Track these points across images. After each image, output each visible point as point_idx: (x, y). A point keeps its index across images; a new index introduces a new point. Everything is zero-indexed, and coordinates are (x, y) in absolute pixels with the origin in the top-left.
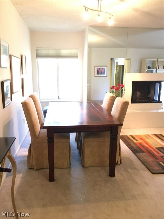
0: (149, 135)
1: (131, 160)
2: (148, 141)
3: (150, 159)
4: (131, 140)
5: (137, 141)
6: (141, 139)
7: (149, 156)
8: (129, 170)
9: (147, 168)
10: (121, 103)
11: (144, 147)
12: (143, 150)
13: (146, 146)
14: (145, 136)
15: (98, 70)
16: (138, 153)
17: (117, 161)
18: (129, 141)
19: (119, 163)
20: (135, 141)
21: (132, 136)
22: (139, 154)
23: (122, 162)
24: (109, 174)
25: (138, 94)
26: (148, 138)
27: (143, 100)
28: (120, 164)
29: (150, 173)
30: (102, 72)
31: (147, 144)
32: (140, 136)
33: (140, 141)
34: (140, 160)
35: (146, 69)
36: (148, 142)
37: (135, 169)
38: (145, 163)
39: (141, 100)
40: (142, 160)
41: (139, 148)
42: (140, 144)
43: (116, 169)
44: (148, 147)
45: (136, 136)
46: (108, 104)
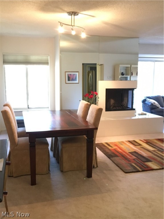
0: (123, 142)
1: (106, 164)
2: (122, 146)
3: (123, 162)
4: (106, 147)
5: (112, 147)
6: (116, 145)
7: (123, 159)
8: (105, 171)
9: (121, 169)
10: (96, 110)
11: (118, 152)
12: (117, 154)
13: (120, 152)
14: (119, 142)
15: (69, 76)
16: (112, 157)
17: (94, 165)
18: (104, 148)
19: (95, 166)
20: (110, 148)
21: (107, 143)
22: (113, 159)
23: (98, 166)
24: (87, 175)
25: (112, 101)
26: (122, 144)
27: (117, 108)
28: (96, 168)
29: (123, 173)
30: (73, 79)
31: (121, 149)
32: (115, 143)
33: (115, 147)
34: (114, 163)
35: (120, 75)
36: (122, 148)
37: (110, 170)
38: (119, 165)
39: (115, 108)
40: (116, 162)
41: (113, 153)
42: (115, 150)
43: (93, 172)
44: (122, 152)
45: (111, 143)
46: (83, 111)
